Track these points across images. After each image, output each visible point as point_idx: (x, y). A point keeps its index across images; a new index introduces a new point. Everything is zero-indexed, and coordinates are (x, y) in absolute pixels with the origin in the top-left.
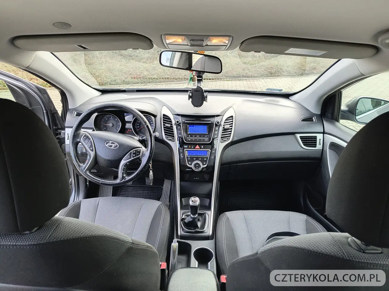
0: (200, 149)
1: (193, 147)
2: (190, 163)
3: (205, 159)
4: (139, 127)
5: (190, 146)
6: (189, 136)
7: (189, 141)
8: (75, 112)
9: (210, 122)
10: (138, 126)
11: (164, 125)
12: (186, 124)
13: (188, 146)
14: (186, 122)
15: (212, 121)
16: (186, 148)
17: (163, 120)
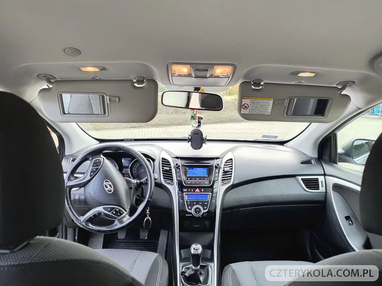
0: (201, 192)
1: (192, 191)
2: (190, 208)
3: (206, 203)
4: (136, 172)
5: (189, 190)
6: (189, 179)
7: (188, 184)
8: (71, 158)
9: (210, 164)
10: (136, 170)
11: (163, 168)
12: (185, 167)
13: (188, 190)
14: (185, 164)
15: (212, 163)
16: (185, 192)
17: (162, 164)
